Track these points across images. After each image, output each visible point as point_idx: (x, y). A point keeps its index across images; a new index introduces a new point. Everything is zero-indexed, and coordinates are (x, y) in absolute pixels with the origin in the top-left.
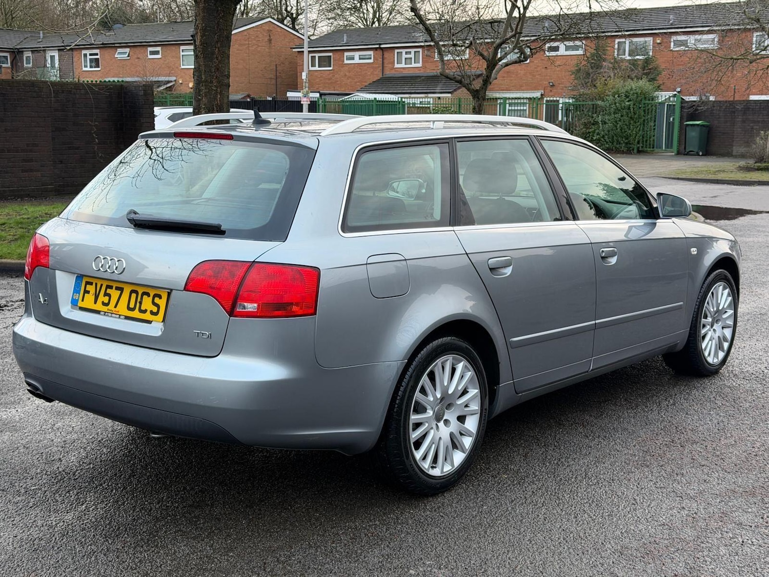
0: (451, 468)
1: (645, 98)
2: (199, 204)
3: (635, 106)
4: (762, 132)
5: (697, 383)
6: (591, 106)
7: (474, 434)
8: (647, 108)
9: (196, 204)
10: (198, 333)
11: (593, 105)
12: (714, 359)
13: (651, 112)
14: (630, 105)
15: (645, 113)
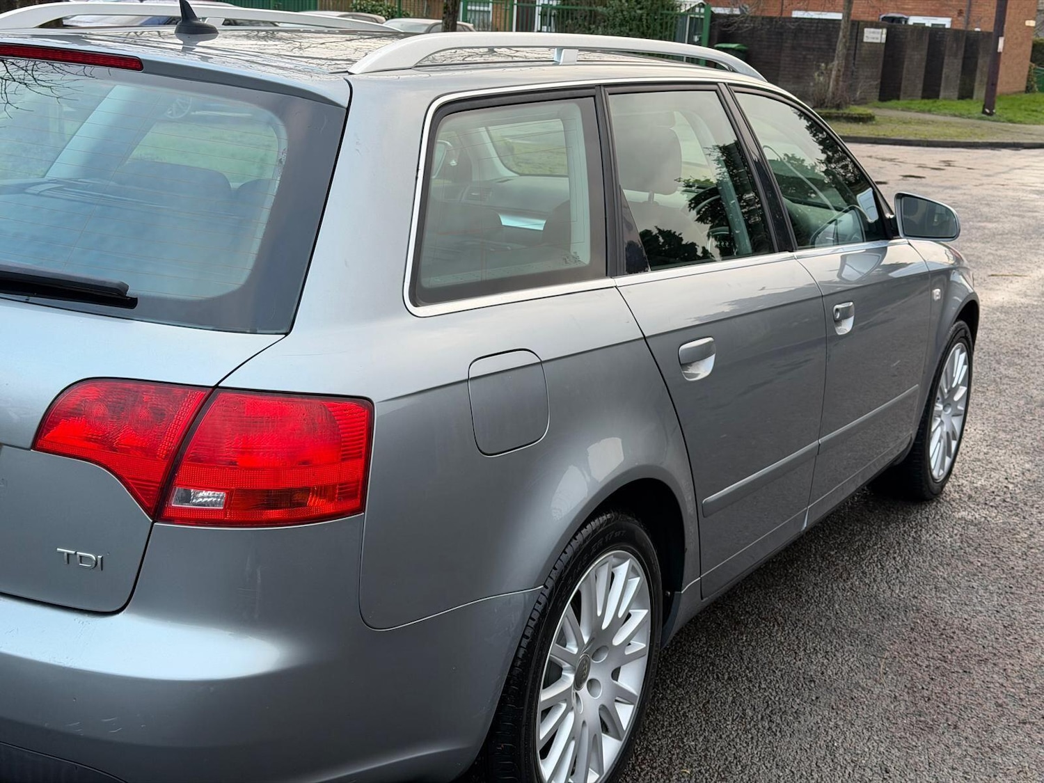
0: (598, 776)
1: (663, 6)
2: (42, 195)
3: (649, 18)
4: (823, 65)
5: (919, 516)
6: (588, 14)
7: (636, 697)
8: (665, 20)
9: (38, 195)
10: (68, 554)
11: (591, 11)
12: (939, 471)
13: (671, 26)
14: (642, 15)
15: (662, 28)
